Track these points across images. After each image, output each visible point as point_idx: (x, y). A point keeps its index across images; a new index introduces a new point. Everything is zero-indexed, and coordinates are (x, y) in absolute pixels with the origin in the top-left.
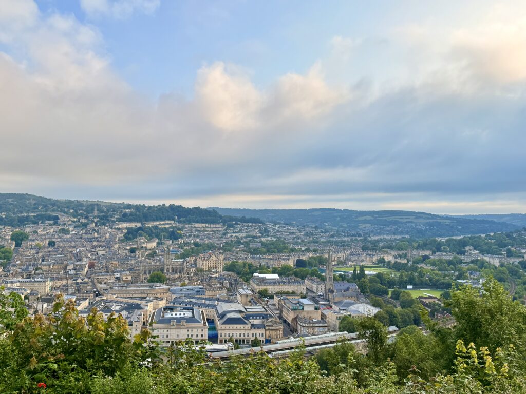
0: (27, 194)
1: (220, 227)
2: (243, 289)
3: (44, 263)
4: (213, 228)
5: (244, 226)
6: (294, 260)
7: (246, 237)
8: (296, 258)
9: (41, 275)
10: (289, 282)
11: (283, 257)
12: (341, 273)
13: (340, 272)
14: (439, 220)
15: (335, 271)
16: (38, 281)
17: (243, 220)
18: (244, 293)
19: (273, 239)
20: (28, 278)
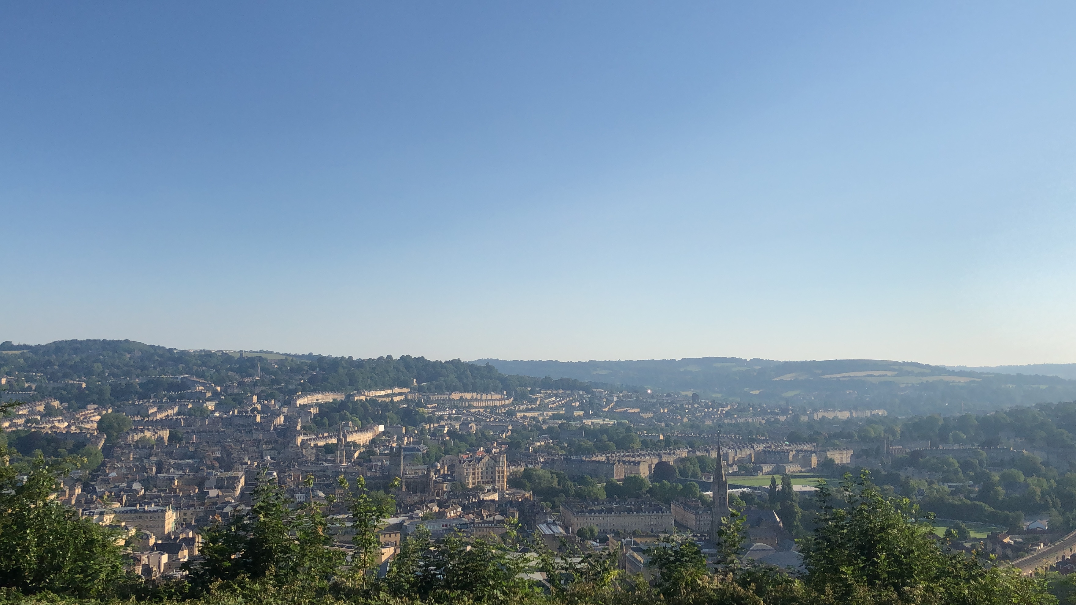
0: (127, 341)
1: (500, 400)
2: (548, 525)
3: (162, 475)
4: (487, 400)
5: (550, 397)
6: (650, 466)
7: (554, 417)
8: (656, 461)
9: (156, 500)
10: (639, 510)
11: (628, 458)
12: (745, 490)
13: (744, 487)
14: (947, 378)
15: (732, 487)
16: (150, 511)
17: (547, 384)
18: (548, 532)
19: (607, 421)
20: (130, 505)
